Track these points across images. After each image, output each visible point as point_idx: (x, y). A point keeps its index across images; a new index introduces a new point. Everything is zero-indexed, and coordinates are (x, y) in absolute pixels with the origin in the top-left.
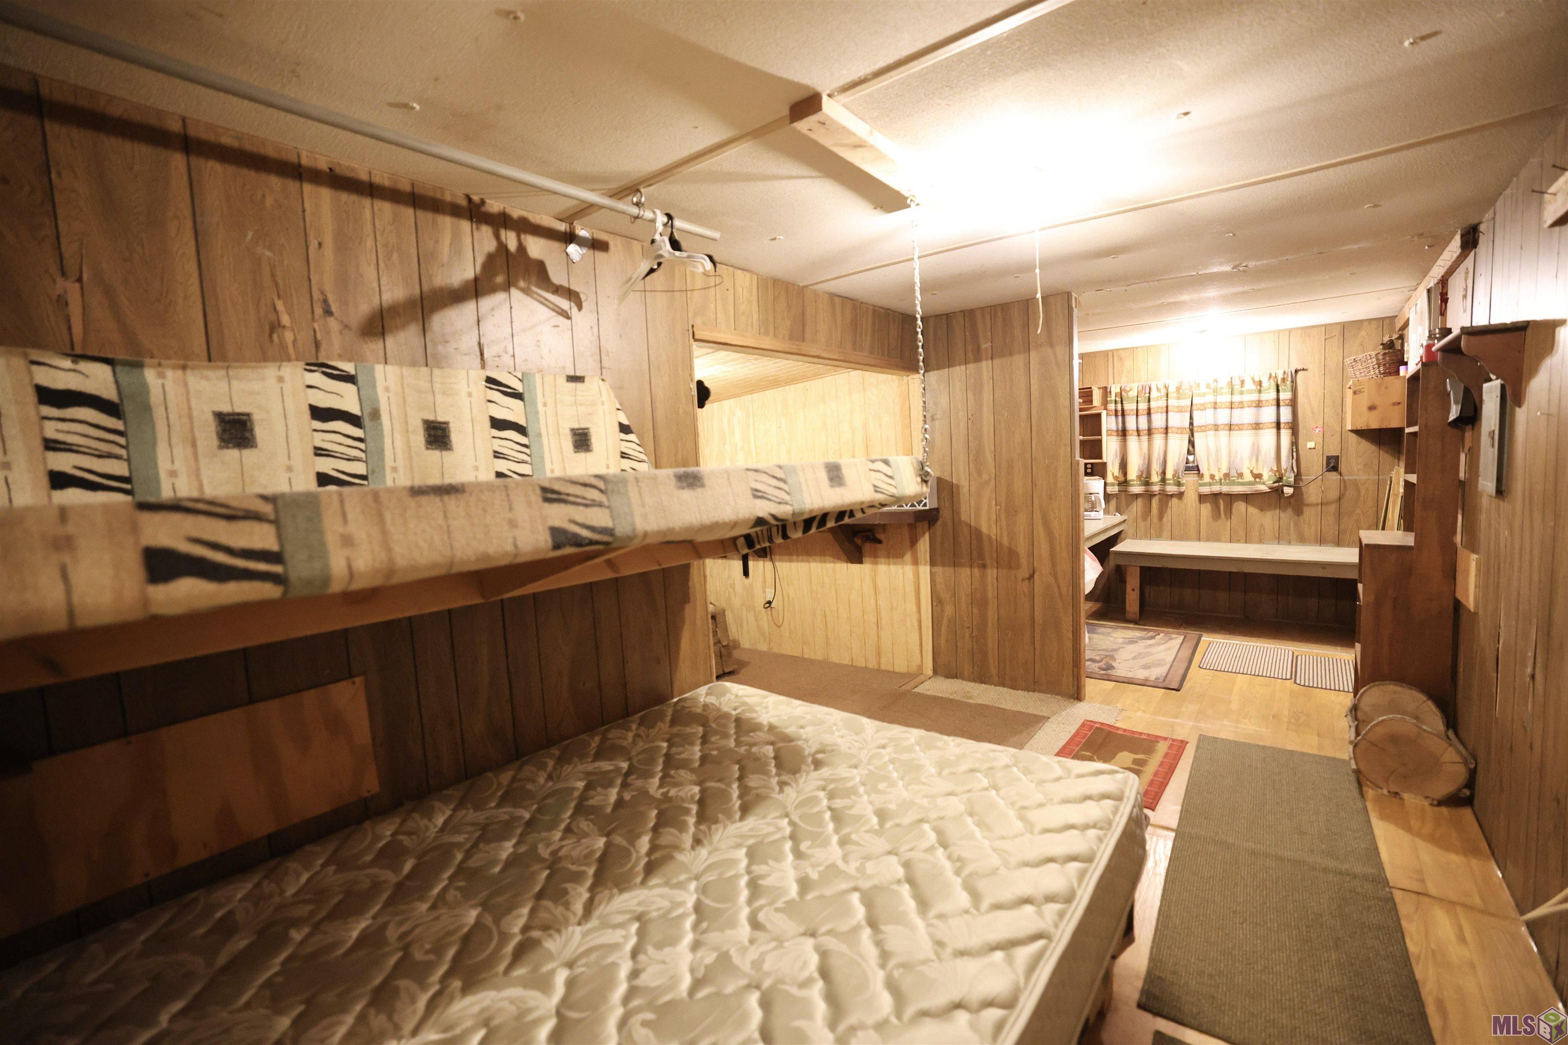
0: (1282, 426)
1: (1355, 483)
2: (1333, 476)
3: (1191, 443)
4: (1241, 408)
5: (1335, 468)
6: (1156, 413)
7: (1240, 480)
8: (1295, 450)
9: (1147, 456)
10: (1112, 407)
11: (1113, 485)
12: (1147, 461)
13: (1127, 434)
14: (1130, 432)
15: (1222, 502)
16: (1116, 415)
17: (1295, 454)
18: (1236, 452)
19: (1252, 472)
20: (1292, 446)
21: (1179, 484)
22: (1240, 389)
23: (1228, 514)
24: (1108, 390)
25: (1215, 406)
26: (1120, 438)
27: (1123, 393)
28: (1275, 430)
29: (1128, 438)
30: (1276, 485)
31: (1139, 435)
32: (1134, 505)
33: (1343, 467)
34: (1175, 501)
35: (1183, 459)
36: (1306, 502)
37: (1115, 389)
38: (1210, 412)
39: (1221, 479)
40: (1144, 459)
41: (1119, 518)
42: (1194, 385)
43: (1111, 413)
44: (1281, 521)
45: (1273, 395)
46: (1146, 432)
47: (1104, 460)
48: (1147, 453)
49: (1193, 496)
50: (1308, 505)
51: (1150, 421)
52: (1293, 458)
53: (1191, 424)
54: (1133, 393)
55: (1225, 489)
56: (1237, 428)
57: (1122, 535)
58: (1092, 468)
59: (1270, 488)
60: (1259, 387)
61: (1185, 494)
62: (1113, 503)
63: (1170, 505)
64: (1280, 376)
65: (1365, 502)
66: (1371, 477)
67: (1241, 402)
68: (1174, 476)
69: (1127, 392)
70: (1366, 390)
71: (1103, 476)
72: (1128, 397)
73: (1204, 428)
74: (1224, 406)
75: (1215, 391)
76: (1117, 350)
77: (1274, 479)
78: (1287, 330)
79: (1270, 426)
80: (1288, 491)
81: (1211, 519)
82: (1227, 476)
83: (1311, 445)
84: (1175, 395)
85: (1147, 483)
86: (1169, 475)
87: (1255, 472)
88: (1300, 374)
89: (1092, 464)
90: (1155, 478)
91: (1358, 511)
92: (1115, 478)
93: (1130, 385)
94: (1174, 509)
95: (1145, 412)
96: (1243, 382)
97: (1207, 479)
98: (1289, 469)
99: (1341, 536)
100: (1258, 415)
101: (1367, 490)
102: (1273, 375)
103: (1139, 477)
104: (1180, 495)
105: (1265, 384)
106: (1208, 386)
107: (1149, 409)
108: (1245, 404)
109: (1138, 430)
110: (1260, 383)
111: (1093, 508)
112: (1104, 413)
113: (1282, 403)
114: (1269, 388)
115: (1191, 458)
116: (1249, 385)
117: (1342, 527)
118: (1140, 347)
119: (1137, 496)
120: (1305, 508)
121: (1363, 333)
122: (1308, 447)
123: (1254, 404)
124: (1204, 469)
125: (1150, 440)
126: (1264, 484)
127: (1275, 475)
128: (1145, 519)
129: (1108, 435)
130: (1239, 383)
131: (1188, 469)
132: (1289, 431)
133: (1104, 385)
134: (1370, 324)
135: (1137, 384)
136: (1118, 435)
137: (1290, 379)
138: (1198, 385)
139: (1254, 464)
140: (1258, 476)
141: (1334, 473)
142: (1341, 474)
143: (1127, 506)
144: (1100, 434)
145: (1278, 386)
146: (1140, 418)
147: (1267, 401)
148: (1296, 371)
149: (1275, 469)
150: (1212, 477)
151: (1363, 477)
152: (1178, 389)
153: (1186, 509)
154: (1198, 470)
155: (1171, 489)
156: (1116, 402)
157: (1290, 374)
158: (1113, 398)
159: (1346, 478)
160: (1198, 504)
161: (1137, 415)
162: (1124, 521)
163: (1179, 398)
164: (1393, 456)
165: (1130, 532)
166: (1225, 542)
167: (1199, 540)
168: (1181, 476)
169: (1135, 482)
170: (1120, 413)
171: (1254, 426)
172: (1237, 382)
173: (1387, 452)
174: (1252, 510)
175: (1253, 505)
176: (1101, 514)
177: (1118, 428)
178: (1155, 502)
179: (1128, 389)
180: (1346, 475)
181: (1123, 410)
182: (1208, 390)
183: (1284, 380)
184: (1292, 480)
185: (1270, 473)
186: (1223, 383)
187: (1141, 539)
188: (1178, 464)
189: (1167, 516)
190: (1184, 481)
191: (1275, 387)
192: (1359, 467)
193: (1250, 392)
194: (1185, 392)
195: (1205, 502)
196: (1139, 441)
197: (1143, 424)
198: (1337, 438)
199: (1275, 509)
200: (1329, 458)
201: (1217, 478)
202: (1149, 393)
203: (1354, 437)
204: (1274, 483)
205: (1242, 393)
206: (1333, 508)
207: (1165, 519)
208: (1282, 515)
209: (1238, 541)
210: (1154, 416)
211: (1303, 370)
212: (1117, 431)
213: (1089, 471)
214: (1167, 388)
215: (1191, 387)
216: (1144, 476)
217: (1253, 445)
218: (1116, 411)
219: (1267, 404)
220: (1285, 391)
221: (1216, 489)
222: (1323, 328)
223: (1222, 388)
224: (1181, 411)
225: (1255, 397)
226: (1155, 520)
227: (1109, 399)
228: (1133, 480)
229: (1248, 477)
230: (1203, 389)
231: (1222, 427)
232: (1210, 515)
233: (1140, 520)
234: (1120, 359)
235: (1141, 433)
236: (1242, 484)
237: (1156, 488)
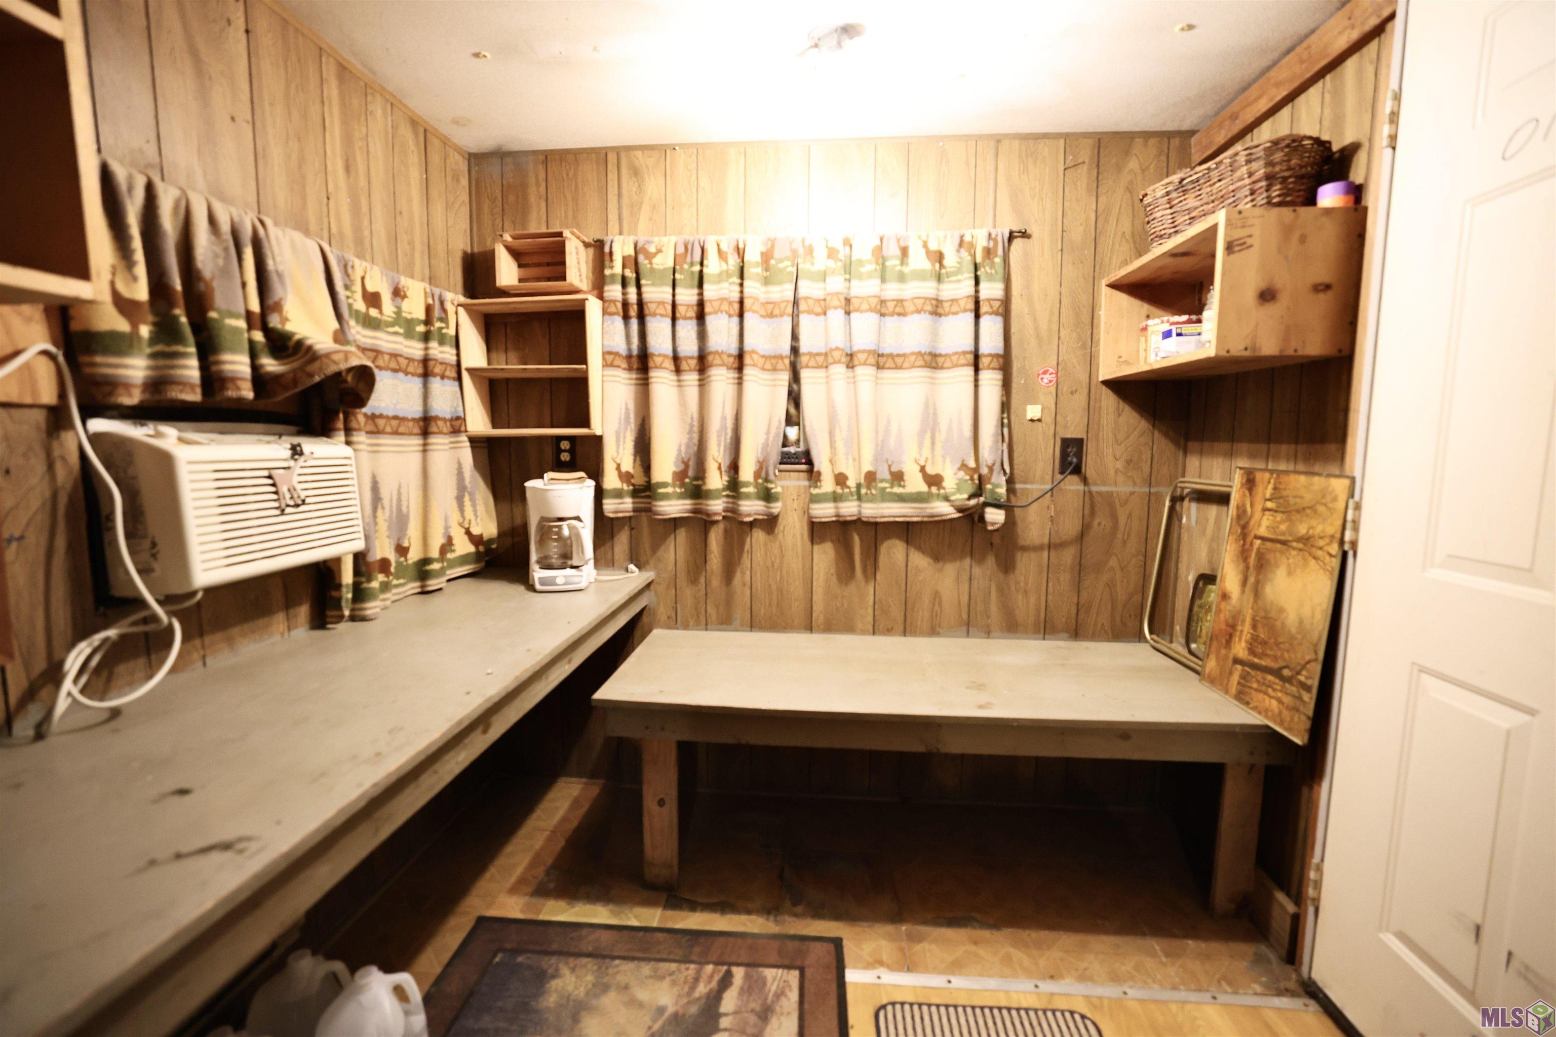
0: (984, 361)
1: (1109, 498)
2: (1072, 484)
3: (795, 398)
4: (899, 314)
5: (1077, 470)
6: (715, 313)
7: (897, 490)
8: (1006, 421)
9: (696, 423)
10: (614, 291)
11: (618, 494)
12: (696, 436)
13: (651, 364)
14: (658, 360)
15: (856, 539)
16: (626, 317)
17: (1006, 431)
18: (889, 422)
19: (923, 469)
20: (1003, 412)
21: (767, 496)
22: (898, 268)
23: (870, 570)
24: (607, 249)
25: (848, 306)
26: (634, 376)
27: (641, 258)
28: (970, 371)
29: (654, 374)
30: (973, 502)
31: (678, 370)
32: (670, 542)
33: (1090, 466)
34: (759, 535)
35: (777, 435)
36: (1021, 542)
37: (621, 248)
38: (836, 316)
39: (859, 486)
40: (690, 432)
41: (635, 578)
42: (801, 251)
43: (612, 309)
44: (975, 584)
45: (968, 287)
46: (693, 363)
47: (596, 428)
48: (696, 415)
49: (798, 525)
50: (1024, 549)
51: (702, 335)
52: (1003, 441)
53: (795, 350)
54: (664, 261)
55: (873, 510)
56: (890, 363)
57: (645, 619)
58: (572, 451)
59: (960, 510)
60: (937, 265)
61: (780, 519)
62: (622, 541)
63: (747, 547)
64: (981, 243)
65: (1124, 542)
66: (1137, 489)
67: (900, 301)
68: (757, 475)
69: (650, 256)
70: (1255, 241)
71: (596, 474)
72: (652, 270)
73: (824, 360)
74: (865, 306)
75: (849, 269)
76: (629, 148)
77: (970, 488)
78: (990, 137)
79: (963, 361)
80: (995, 517)
81: (834, 579)
82: (871, 477)
83: (1033, 411)
84: (759, 270)
85: (697, 492)
86: (747, 473)
87: (930, 471)
88: (1018, 243)
89: (571, 439)
90: (716, 480)
91: (1113, 562)
92: (625, 477)
93: (656, 239)
94: (758, 556)
95: (692, 313)
96: (904, 251)
97: (827, 485)
98: (997, 467)
99: (1081, 617)
100: (935, 334)
101: (1130, 516)
102: (967, 238)
103: (680, 476)
104: (770, 523)
105: (950, 261)
106: (832, 253)
107: (701, 304)
108: (909, 306)
109: (676, 359)
110: (940, 257)
111: (566, 560)
112: (593, 309)
113: (984, 308)
114: (959, 271)
115: (793, 433)
116: (919, 261)
117: (1084, 595)
118: (680, 145)
119: (675, 523)
120: (1019, 555)
121: (1133, 164)
122: (1029, 416)
123: (928, 307)
124: (821, 462)
125: (703, 384)
126: (946, 499)
127: (972, 479)
128: (693, 580)
129: (606, 365)
130: (898, 253)
131: (786, 459)
132: (998, 376)
133: (598, 236)
134: (1146, 142)
135: (673, 239)
136: (630, 369)
137: (1000, 252)
138: (810, 251)
139: (926, 453)
140: (934, 481)
141: (1074, 478)
142: (1085, 481)
143: (655, 548)
144: (583, 360)
145: (976, 267)
146: (680, 324)
147: (954, 301)
148: (1011, 237)
149: (972, 464)
150: (841, 479)
151: (1123, 488)
152: (766, 257)
153: (782, 556)
154: (810, 462)
155: (751, 507)
156: (624, 283)
157: (1000, 239)
158: (618, 268)
159: (1094, 489)
160: (809, 543)
161: (674, 319)
162: (648, 586)
163: (767, 281)
164: (1176, 444)
165: (663, 612)
166: (863, 632)
167: (810, 628)
168: (772, 477)
169: (670, 490)
170: (633, 312)
171: (928, 358)
172: (893, 251)
173: (1166, 435)
174: (919, 560)
175: (919, 548)
176: (588, 573)
177: (630, 350)
178: (715, 538)
179: (652, 249)
180: (1096, 484)
181: (641, 303)
182: (831, 263)
183: (989, 253)
184: (1002, 491)
185: (961, 474)
186: (863, 251)
187: (686, 627)
188: (766, 446)
189: (743, 574)
190: (779, 489)
191: (972, 268)
192: (1119, 465)
193: (920, 276)
194: (781, 265)
195: (822, 541)
196: (680, 384)
197: (689, 346)
198: (1081, 399)
199: (961, 557)
200: (1066, 443)
201: (851, 483)
202: (702, 264)
203: (1109, 399)
204: (969, 498)
205: (902, 278)
206: (1068, 556)
207: (737, 580)
208: (977, 571)
209: (889, 631)
210: (710, 320)
211: (1025, 235)
212: (629, 357)
213: (565, 457)
214: (740, 252)
215: (795, 253)
216: (691, 473)
217: (926, 404)
218: (625, 305)
219: (955, 308)
220: (991, 278)
221: (849, 509)
222: (1062, 142)
223: (860, 263)
224: (771, 315)
225: (928, 288)
226: (716, 582)
227: (607, 272)
228: (665, 485)
229: (915, 483)
230: (821, 262)
231: (862, 357)
232: (833, 571)
233: (682, 580)
234: (636, 172)
235: (684, 366)
236: (901, 498)
237: (717, 506)
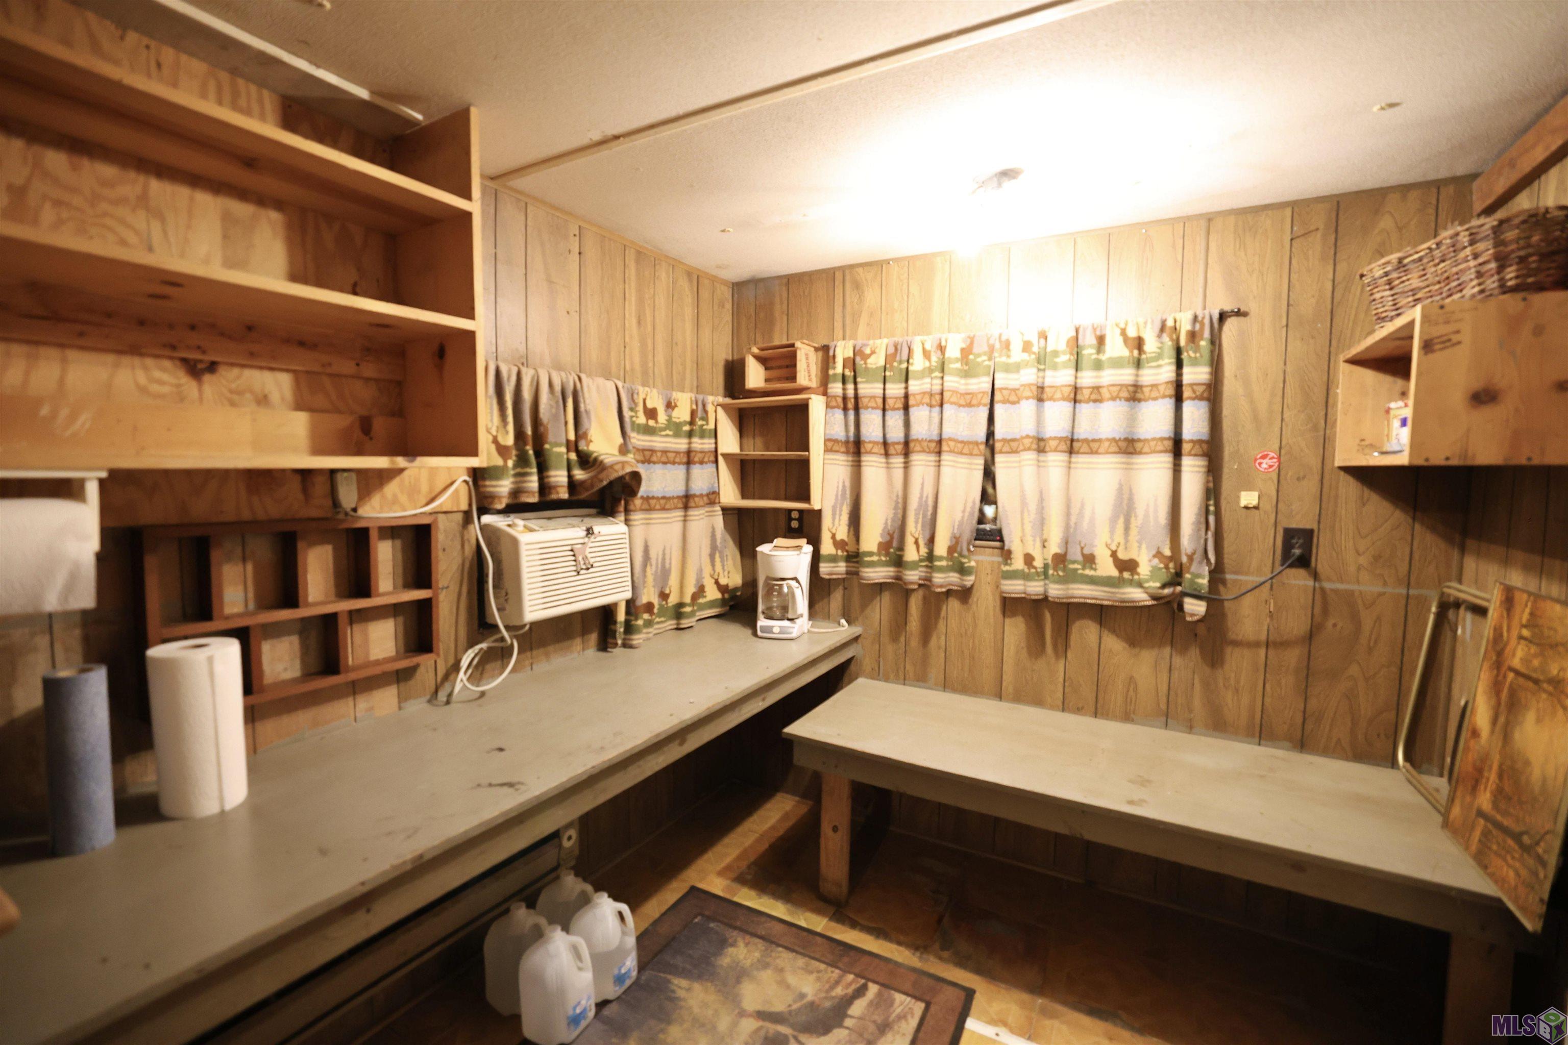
0: (1186, 447)
1: (1349, 598)
2: (1298, 579)
3: (989, 476)
4: (1095, 401)
5: (1304, 562)
6: (918, 405)
7: (1088, 572)
8: (1212, 508)
9: (900, 500)
10: (836, 388)
11: (833, 559)
12: (900, 512)
13: (863, 450)
14: (868, 446)
15: (1048, 616)
16: (845, 409)
17: (1212, 519)
18: (1083, 505)
19: (1114, 554)
20: (1208, 498)
21: (962, 570)
22: (1094, 356)
23: (1061, 648)
24: (831, 353)
25: (1040, 394)
26: (850, 458)
27: (858, 359)
28: (1168, 459)
29: (865, 458)
30: (1167, 591)
31: (887, 454)
32: (876, 603)
33: (1322, 558)
34: (954, 604)
35: (972, 514)
36: (1231, 636)
37: (843, 351)
38: (1028, 407)
39: (1046, 566)
40: (895, 508)
41: (843, 631)
42: (997, 346)
43: (833, 403)
44: (1175, 675)
45: (1167, 372)
46: (900, 448)
47: (816, 504)
48: (900, 494)
49: (991, 598)
50: (1236, 644)
51: (907, 424)
52: (1207, 528)
53: (990, 434)
54: (877, 361)
55: (1055, 591)
56: (1085, 448)
57: (853, 667)
58: (800, 520)
59: (1154, 598)
60: (1136, 352)
61: (974, 591)
62: (837, 598)
63: (943, 613)
64: (1185, 327)
65: (1370, 650)
66: (1389, 590)
67: (1097, 388)
68: (951, 550)
69: (865, 357)
70: (1466, 337)
71: (815, 541)
72: (867, 369)
73: (1014, 446)
74: (1058, 395)
75: (1042, 360)
76: (852, 267)
77: (1164, 577)
78: (1200, 216)
79: (1160, 447)
80: (1195, 608)
81: (1024, 653)
82: (1060, 559)
83: (1249, 498)
84: (958, 365)
85: (898, 562)
86: (941, 549)
87: (1121, 555)
88: (1231, 325)
89: (801, 512)
90: (911, 554)
91: (1354, 670)
92: (839, 544)
93: (871, 342)
94: (953, 623)
95: (900, 404)
96: (1101, 340)
97: (1018, 563)
98: (1198, 557)
99: (1309, 726)
100: (1132, 420)
101: (1379, 619)
102: (1170, 323)
103: (884, 547)
104: (965, 594)
105: (1151, 346)
106: (1027, 347)
107: (906, 396)
108: (1105, 393)
109: (885, 444)
110: (1139, 343)
111: (784, 612)
112: (817, 406)
113: (1187, 393)
114: (1159, 356)
115: (989, 511)
116: (1116, 348)
117: (1313, 703)
118: (892, 260)
119: (880, 587)
120: (1229, 650)
121: (1386, 223)
122: (1243, 503)
123: (1125, 394)
124: (1013, 540)
125: (907, 466)
126: (1140, 585)
127: (1167, 567)
128: (895, 639)
129: (827, 450)
130: (1094, 341)
131: (981, 535)
132: (1201, 463)
133: (825, 343)
134: (1404, 197)
135: (885, 341)
136: (847, 453)
137: (1207, 334)
138: (1007, 345)
139: (1119, 537)
140: (1127, 566)
141: (1301, 572)
142: (1316, 576)
143: (864, 606)
144: (806, 448)
145: (1179, 351)
146: (889, 414)
147: (1154, 386)
148: (1223, 317)
149: (1167, 552)
150: (1029, 559)
151: (1368, 586)
152: (966, 352)
153: (975, 626)
154: (1002, 540)
155: (943, 579)
156: (844, 380)
157: (1207, 322)
158: (839, 369)
159: (1327, 585)
160: (1000, 616)
161: (884, 410)
162: (856, 639)
163: (967, 374)
164: (1450, 541)
165: (867, 663)
166: (1052, 707)
167: (999, 696)
168: (965, 552)
169: (875, 558)
170: (851, 405)
171: (1123, 445)
172: (1089, 340)
173: (1433, 529)
174: (1113, 644)
175: (1113, 631)
176: (803, 624)
177: (847, 436)
178: (915, 604)
179: (868, 351)
180: (1329, 580)
181: (856, 397)
182: (1025, 356)
183: (1193, 336)
184: (1204, 581)
185: (1156, 561)
186: (1059, 342)
187: (887, 680)
188: (961, 523)
189: (939, 638)
190: (973, 564)
191: (1173, 353)
192: (1363, 560)
193: (1117, 363)
194: (979, 360)
195: (1013, 614)
196: (888, 466)
197: (896, 433)
198: (1311, 486)
199: (1161, 645)
200: (1290, 535)
201: (1038, 563)
202: (908, 362)
203: (1350, 488)
204: (1164, 586)
205: (1098, 366)
206: (1293, 656)
207: (933, 642)
208: (1178, 661)
209: (1079, 710)
210: (912, 411)
211: (1239, 313)
212: (847, 442)
213: (795, 524)
214: (942, 349)
215: (992, 349)
216: (895, 544)
217: (1120, 490)
218: (845, 398)
219: (1154, 394)
220: (1195, 362)
221: (1035, 588)
222: (1288, 212)
223: (1056, 353)
224: (970, 405)
225: (1126, 375)
226: (914, 642)
227: (831, 372)
228: (871, 554)
229: (1106, 568)
230: (1017, 355)
231: (1053, 444)
232: (1023, 644)
233: (885, 639)
234: (857, 286)
235: (892, 450)
236: (1093, 581)
237: (913, 576)
